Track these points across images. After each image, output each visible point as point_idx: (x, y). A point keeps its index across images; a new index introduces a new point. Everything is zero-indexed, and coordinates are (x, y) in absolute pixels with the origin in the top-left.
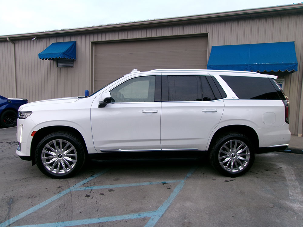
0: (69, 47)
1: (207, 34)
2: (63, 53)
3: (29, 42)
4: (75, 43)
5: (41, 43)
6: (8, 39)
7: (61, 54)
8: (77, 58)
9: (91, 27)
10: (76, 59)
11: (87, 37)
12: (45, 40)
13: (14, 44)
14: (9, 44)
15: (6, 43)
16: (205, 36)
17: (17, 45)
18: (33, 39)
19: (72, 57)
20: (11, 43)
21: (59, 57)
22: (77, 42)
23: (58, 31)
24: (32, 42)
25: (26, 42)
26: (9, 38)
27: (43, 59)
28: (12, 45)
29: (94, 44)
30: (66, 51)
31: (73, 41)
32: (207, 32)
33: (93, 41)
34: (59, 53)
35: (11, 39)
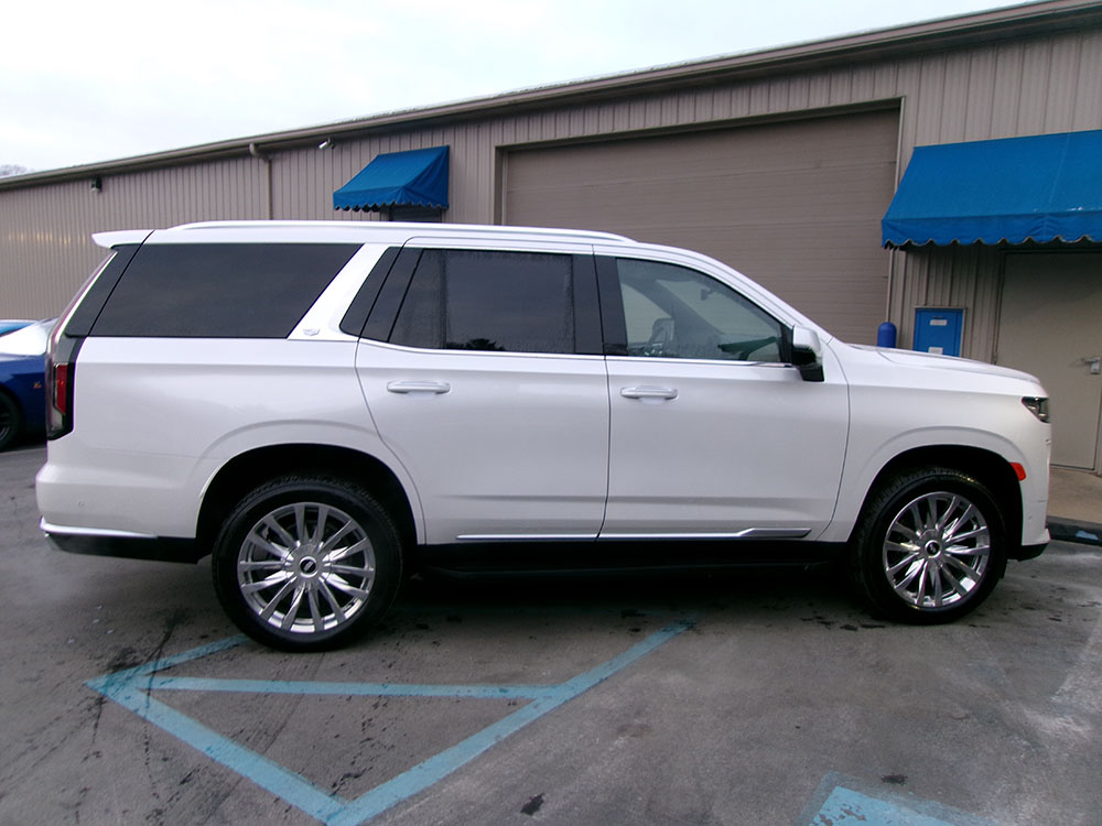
0: (424, 167)
1: (898, 101)
2: (407, 189)
3: (311, 153)
4: (445, 154)
5: (346, 155)
6: (252, 148)
7: (397, 194)
8: (450, 201)
9: (494, 99)
10: (448, 207)
11: (484, 132)
12: (356, 147)
13: (270, 162)
14: (255, 161)
15: (247, 162)
16: (889, 110)
17: (277, 167)
18: (321, 146)
19: (433, 201)
20: (261, 161)
21: (390, 203)
22: (452, 147)
23: (394, 115)
24: (319, 155)
25: (302, 155)
26: (256, 145)
27: (347, 209)
28: (264, 168)
29: (506, 153)
30: (416, 181)
31: (441, 145)
32: (898, 96)
33: (500, 144)
34: (392, 189)
35: (260, 146)
